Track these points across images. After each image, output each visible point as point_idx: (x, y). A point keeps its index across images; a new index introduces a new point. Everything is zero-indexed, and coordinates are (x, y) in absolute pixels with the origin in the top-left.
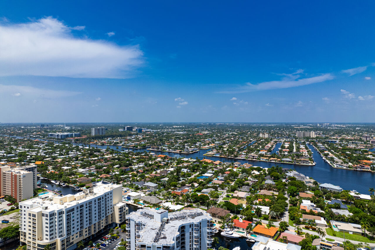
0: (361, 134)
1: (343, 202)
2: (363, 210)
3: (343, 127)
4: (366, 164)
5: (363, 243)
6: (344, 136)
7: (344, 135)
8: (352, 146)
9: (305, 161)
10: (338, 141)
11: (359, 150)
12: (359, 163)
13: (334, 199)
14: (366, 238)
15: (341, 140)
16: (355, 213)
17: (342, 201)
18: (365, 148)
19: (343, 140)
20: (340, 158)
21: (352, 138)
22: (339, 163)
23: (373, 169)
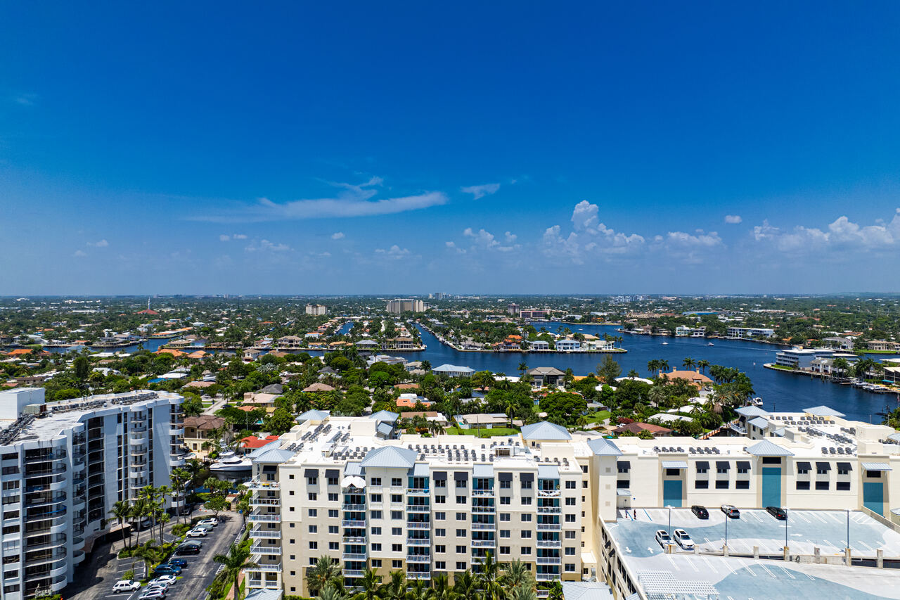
9: (405, 342)
23: (525, 346)
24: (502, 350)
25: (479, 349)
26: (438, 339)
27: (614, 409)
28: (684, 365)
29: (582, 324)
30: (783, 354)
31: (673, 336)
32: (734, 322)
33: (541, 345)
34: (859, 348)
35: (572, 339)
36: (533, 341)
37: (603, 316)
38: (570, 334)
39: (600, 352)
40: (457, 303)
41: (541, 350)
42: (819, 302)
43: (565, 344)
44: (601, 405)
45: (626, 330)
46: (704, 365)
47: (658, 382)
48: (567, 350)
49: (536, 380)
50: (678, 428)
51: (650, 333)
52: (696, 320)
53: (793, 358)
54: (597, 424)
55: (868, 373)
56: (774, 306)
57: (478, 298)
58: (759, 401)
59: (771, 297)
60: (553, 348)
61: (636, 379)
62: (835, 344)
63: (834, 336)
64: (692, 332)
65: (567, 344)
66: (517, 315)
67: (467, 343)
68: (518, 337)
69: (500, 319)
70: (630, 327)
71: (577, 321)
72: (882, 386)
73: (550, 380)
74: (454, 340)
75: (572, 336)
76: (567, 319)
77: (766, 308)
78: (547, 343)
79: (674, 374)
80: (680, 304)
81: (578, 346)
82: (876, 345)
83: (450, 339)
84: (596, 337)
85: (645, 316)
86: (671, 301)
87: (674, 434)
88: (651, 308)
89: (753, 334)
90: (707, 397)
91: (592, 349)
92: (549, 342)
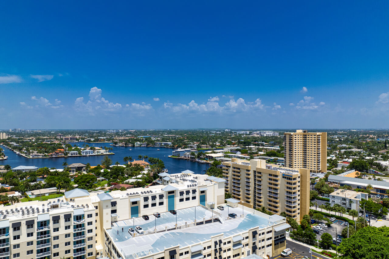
23: (66, 154)
24: (54, 156)
25: (41, 157)
26: (16, 153)
27: (109, 179)
28: (138, 158)
29: (94, 142)
30: (174, 152)
31: (134, 146)
32: (157, 140)
33: (74, 153)
34: (199, 148)
35: (89, 149)
36: (70, 151)
37: (104, 139)
38: (88, 147)
39: (103, 155)
40: (28, 134)
41: (74, 155)
42: (186, 132)
43: (86, 152)
44: (103, 178)
45: (114, 145)
46: (146, 158)
47: (128, 166)
48: (87, 155)
49: (72, 170)
50: (136, 184)
51: (124, 145)
52: (143, 140)
53: (178, 153)
54: (102, 187)
55: (201, 157)
56: (172, 133)
57: (40, 131)
58: (166, 170)
59: (170, 130)
60: (80, 154)
61: (119, 165)
62: (191, 147)
63: (191, 144)
64: (141, 144)
65: (87, 152)
66: (62, 139)
67: (34, 154)
68: (62, 150)
69: (53, 141)
70: (116, 143)
71: (92, 141)
72: (205, 161)
73: (79, 169)
74: (25, 153)
75: (89, 148)
76: (87, 141)
77: (169, 134)
78: (77, 152)
79: (134, 162)
80: (137, 133)
81: (92, 152)
82: (203, 146)
83: (23, 153)
84: (101, 148)
85: (122, 138)
86: (133, 132)
87: (135, 187)
88: (125, 135)
89: (164, 144)
90: (148, 170)
91: (99, 153)
92: (78, 151)
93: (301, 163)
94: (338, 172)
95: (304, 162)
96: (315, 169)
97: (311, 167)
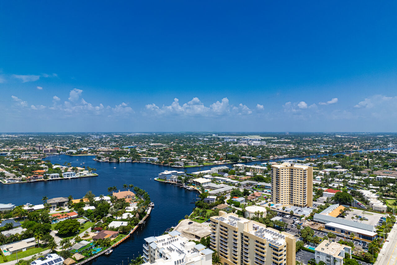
0: (34, 144)
1: (16, 219)
2: (37, 222)
3: (15, 138)
4: (40, 174)
5: (37, 254)
6: (16, 148)
7: (16, 146)
8: (26, 157)
10: (9, 153)
11: (33, 161)
12: (33, 174)
13: (6, 219)
14: (39, 248)
15: (13, 152)
16: (29, 227)
17: (14, 219)
18: (38, 158)
19: (15, 152)
20: (12, 172)
21: (26, 149)
22: (11, 178)
23: (46, 177)
24: (32, 181)
25: (18, 182)
29: (76, 155)
30: (161, 174)
31: (118, 162)
33: (55, 176)
34: (186, 165)
35: (71, 170)
36: (51, 173)
39: (85, 177)
41: (55, 179)
43: (68, 174)
44: (87, 219)
45: (98, 160)
46: (132, 187)
48: (69, 177)
51: (108, 161)
53: (165, 176)
56: (158, 140)
60: (61, 177)
62: (178, 164)
64: (127, 159)
65: (69, 174)
68: (42, 171)
70: (99, 158)
72: (192, 187)
75: (72, 168)
78: (59, 175)
79: (119, 193)
81: (74, 174)
84: (83, 169)
86: (118, 138)
88: (109, 142)
89: (150, 160)
91: (81, 175)
92: (59, 173)
93: (287, 197)
94: (323, 208)
95: (290, 196)
96: (301, 203)
97: (298, 202)
